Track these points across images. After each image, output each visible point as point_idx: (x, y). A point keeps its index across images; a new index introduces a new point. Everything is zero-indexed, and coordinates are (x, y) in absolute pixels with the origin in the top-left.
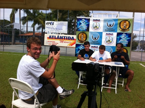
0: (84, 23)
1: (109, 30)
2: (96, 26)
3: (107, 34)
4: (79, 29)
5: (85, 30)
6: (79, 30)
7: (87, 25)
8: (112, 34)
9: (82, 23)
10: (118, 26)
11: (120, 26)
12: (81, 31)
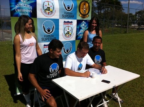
1: (68, 16)
2: (48, 9)
3: (65, 22)
4: (16, 13)
5: (28, 14)
6: (17, 16)
7: (31, 4)
10: (78, 9)
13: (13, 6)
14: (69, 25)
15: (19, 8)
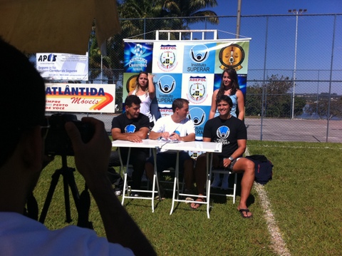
0: (139, 52)
1: (197, 69)
2: (167, 61)
3: (191, 77)
4: (129, 69)
5: (142, 69)
7: (146, 58)
8: (205, 77)
9: (137, 54)
10: (217, 58)
11: (221, 59)
12: (135, 72)
13: (127, 61)
14: (200, 82)
15: (133, 63)
